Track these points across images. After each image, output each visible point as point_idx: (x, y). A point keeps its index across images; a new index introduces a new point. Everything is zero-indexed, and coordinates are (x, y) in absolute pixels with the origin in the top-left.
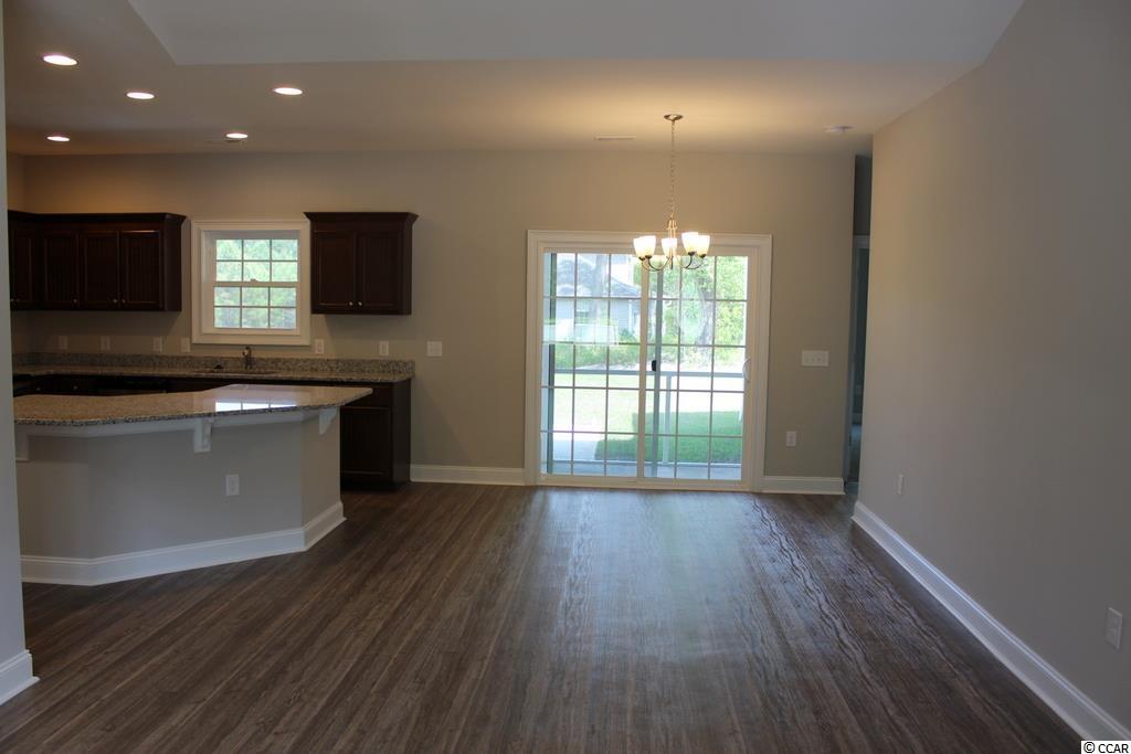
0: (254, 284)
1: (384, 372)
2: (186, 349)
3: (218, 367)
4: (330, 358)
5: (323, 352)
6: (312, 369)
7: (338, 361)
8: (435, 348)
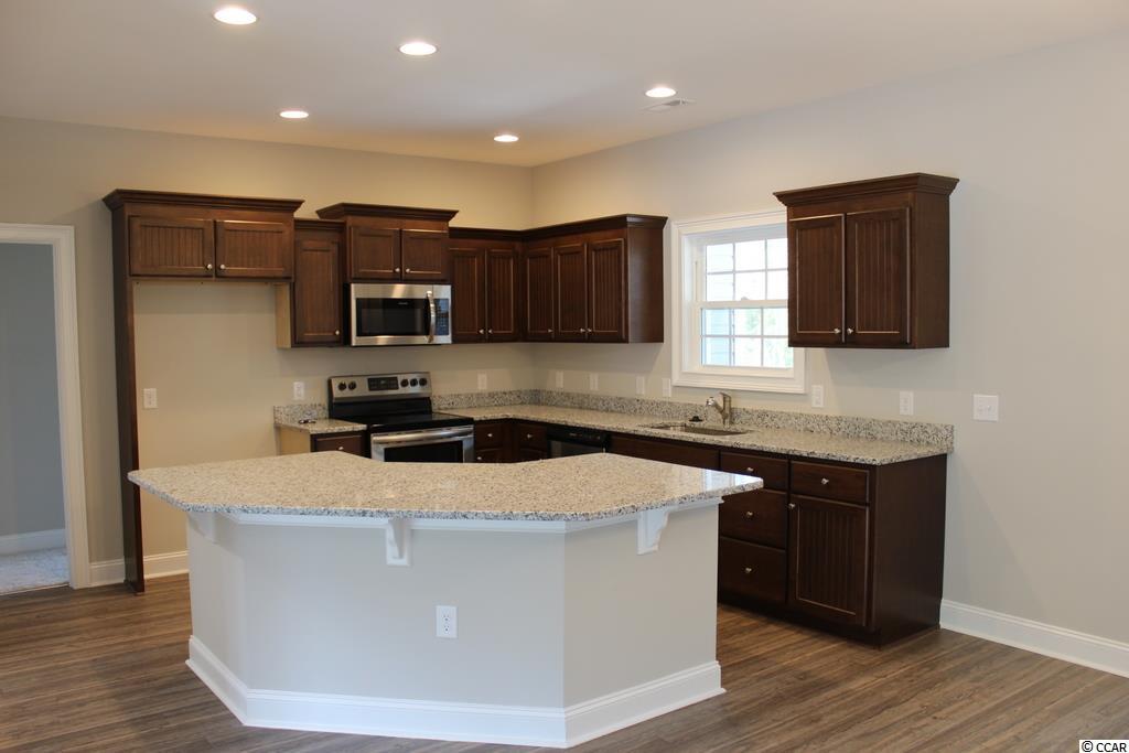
0: (746, 304)
1: (903, 441)
2: (668, 394)
3: (696, 419)
4: (830, 414)
5: (821, 406)
6: (807, 429)
7: (839, 419)
8: (986, 406)
